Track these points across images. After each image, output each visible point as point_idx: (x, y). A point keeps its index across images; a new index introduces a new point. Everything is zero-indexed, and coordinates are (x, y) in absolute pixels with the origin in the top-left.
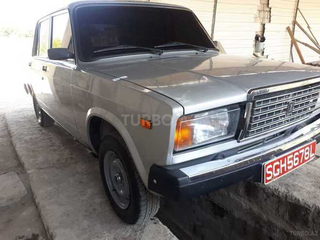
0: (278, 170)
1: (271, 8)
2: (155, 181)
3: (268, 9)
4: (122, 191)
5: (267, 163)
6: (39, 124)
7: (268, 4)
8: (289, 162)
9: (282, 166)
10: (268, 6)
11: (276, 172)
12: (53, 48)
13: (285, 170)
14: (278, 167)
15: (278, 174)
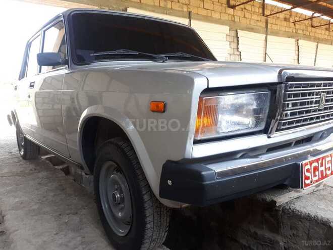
0: (317, 173)
1: (240, 52)
2: (170, 182)
3: (239, 53)
4: (120, 213)
5: (304, 162)
6: (22, 156)
7: (238, 48)
8: (327, 166)
9: (321, 169)
10: (238, 50)
11: (315, 176)
12: (44, 52)
13: (324, 175)
14: (316, 169)
15: (316, 178)
